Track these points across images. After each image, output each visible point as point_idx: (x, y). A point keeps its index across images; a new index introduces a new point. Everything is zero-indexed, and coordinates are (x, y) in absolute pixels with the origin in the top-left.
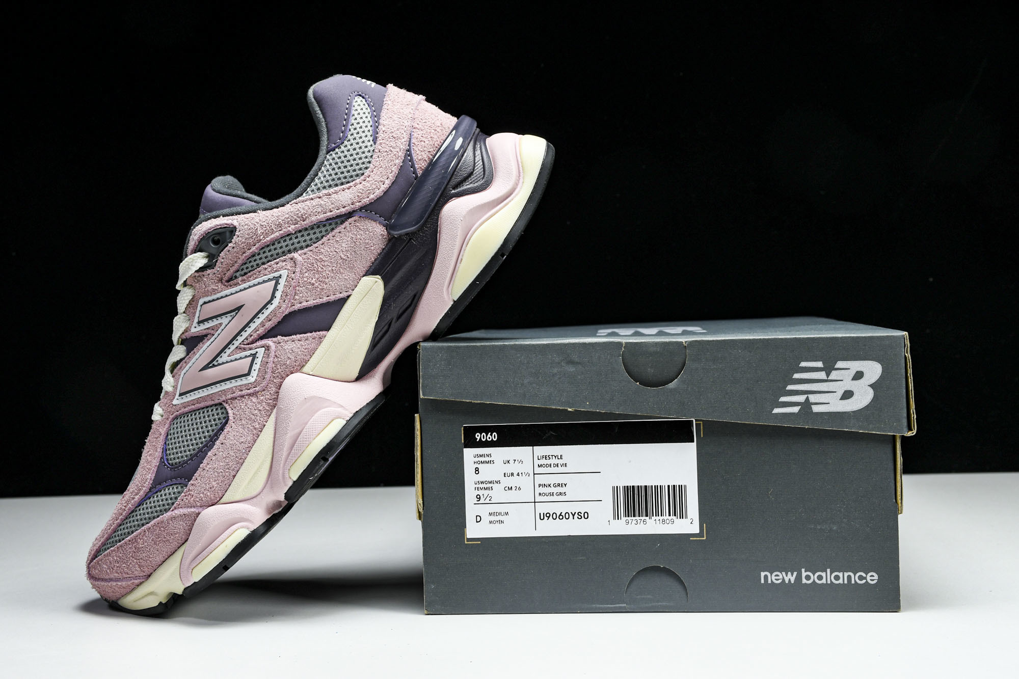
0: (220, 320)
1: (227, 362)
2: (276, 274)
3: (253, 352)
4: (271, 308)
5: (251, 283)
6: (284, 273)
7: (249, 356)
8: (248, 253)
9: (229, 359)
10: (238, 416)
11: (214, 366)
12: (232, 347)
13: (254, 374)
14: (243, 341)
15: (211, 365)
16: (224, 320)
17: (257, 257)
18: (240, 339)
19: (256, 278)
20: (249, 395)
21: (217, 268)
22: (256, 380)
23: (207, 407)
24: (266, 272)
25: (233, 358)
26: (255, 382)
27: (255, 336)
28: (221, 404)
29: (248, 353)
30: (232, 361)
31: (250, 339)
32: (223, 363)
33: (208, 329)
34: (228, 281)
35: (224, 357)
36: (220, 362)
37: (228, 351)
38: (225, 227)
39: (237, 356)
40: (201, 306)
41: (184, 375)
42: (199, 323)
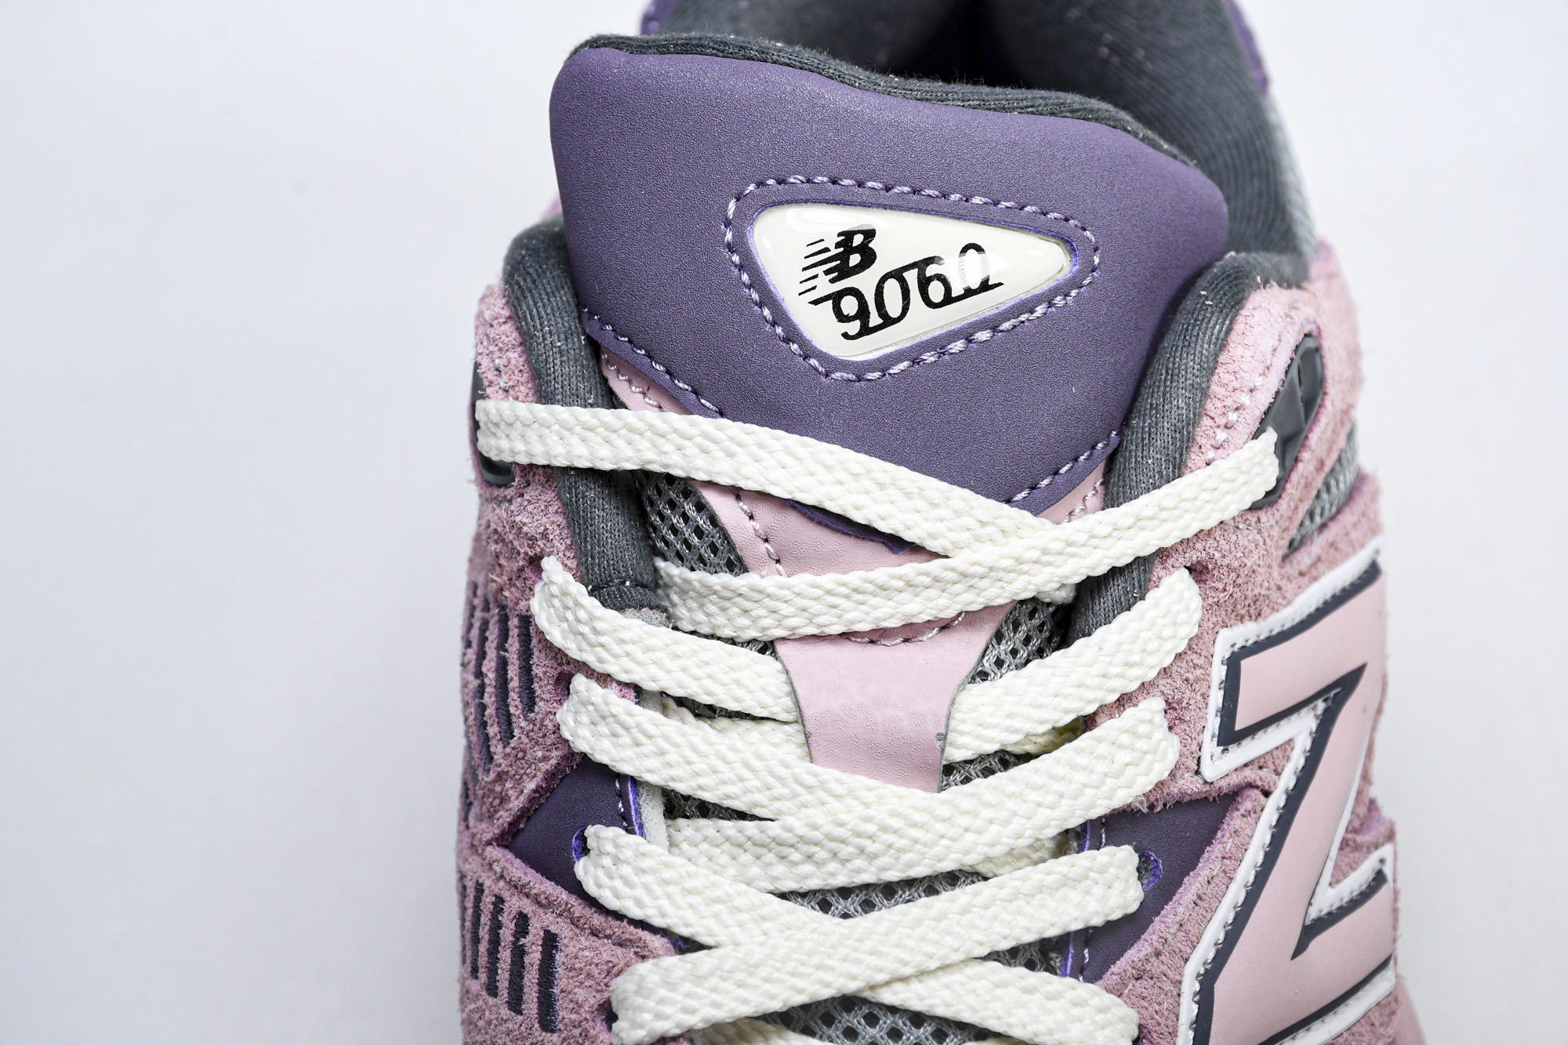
40: (1233, 664)
41: (1208, 979)
42: (1229, 736)
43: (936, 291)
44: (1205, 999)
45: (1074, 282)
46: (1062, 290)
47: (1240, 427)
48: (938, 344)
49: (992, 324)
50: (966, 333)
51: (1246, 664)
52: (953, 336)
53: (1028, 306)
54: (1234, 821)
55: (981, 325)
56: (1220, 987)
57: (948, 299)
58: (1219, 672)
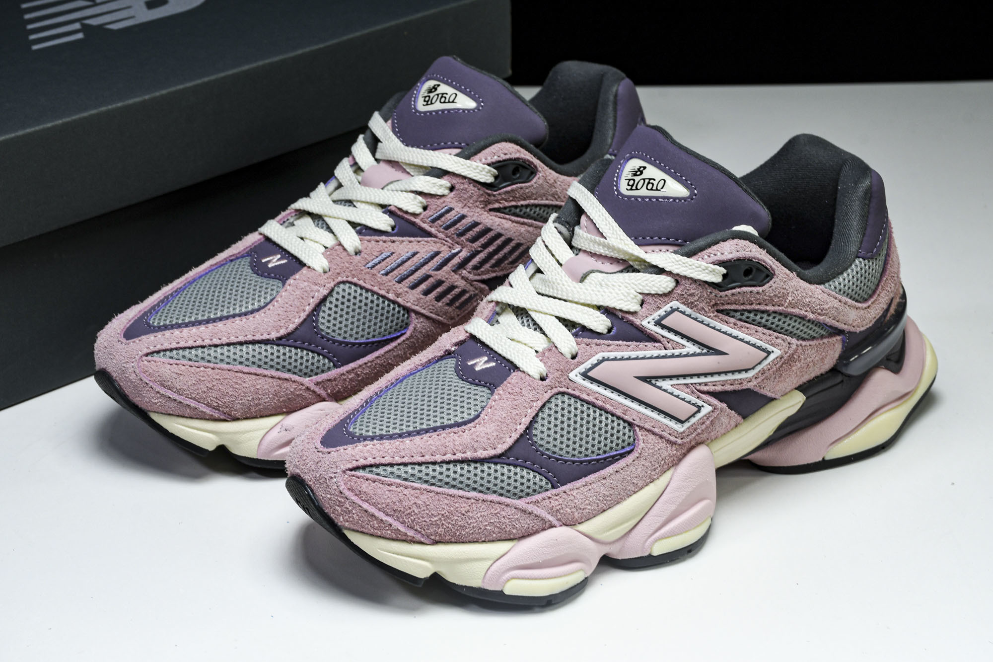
0: (684, 342)
1: (665, 391)
2: (770, 348)
3: (700, 403)
4: (743, 375)
5: (742, 335)
6: (777, 353)
7: (694, 404)
8: (762, 307)
9: (670, 389)
10: (647, 454)
11: (650, 383)
12: (682, 381)
13: (687, 425)
14: (695, 384)
15: (648, 380)
16: (691, 348)
17: (765, 316)
18: (695, 380)
19: (750, 334)
20: (668, 441)
21: (723, 294)
22: (684, 432)
23: (613, 415)
24: (764, 337)
25: (677, 392)
26: (682, 433)
27: (711, 388)
28: (630, 424)
29: (694, 400)
30: (672, 394)
31: (705, 388)
32: (660, 388)
33: (663, 337)
34: (718, 311)
35: (666, 384)
36: (658, 384)
37: (675, 381)
38: (766, 268)
39: (683, 395)
40: (673, 311)
41: (604, 360)
42: (658, 323)
43: (650, 186)
44: (600, 362)
45: (685, 199)
46: (680, 199)
47: (711, 258)
48: (643, 198)
49: (657, 198)
50: (650, 198)
51: (676, 313)
52: (646, 197)
53: (668, 198)
54: (649, 344)
55: (654, 197)
56: (605, 363)
57: (652, 189)
58: (667, 308)
